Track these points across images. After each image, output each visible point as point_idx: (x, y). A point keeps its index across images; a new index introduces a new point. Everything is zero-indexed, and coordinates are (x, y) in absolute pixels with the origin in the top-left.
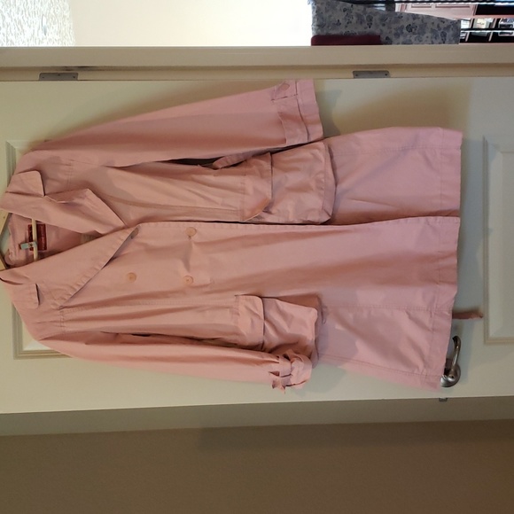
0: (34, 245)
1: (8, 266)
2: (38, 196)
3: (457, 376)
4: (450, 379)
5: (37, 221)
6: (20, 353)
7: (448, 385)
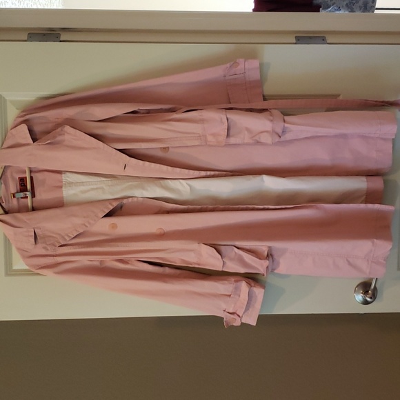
0: (28, 194)
1: (6, 212)
2: (28, 144)
3: (374, 297)
4: (369, 299)
5: (30, 168)
6: (10, 271)
7: (366, 303)
